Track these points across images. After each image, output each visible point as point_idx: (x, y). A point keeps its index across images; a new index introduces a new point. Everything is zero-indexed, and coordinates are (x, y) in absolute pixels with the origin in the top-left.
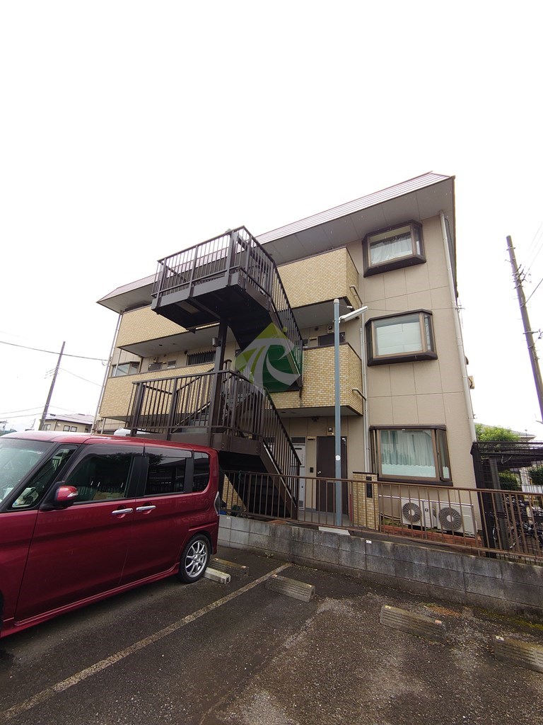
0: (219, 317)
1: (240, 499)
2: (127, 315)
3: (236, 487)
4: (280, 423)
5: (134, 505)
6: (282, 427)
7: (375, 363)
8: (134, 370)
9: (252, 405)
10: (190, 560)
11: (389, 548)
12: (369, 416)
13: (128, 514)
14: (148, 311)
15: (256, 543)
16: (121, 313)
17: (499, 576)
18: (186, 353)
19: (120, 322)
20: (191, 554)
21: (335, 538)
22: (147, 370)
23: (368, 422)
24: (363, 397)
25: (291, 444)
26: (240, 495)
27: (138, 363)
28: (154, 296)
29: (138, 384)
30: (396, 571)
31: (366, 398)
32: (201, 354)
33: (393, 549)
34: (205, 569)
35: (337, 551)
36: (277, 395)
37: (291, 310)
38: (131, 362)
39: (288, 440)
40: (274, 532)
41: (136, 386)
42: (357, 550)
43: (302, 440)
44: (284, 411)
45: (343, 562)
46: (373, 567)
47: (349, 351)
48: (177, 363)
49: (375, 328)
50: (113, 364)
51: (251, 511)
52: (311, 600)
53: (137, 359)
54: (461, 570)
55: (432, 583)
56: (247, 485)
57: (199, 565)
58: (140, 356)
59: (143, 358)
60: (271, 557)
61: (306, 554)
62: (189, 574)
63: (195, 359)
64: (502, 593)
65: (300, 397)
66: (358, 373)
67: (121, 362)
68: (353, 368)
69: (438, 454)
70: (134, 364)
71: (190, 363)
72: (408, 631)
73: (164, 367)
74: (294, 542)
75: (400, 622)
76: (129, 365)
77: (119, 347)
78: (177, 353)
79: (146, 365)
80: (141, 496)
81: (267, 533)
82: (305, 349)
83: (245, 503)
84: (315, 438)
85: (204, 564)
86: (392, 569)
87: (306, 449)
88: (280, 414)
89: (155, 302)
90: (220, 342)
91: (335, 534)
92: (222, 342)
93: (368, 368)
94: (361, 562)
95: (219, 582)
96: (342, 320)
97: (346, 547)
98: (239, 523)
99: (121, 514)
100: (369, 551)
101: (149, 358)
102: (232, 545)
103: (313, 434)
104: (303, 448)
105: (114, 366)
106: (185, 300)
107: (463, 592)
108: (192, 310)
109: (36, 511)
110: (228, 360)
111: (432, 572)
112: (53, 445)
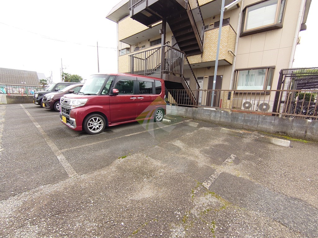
0: (162, 17)
1: (174, 100)
2: (120, 23)
3: (172, 96)
4: (192, 71)
5: (137, 97)
6: (193, 73)
7: (244, 35)
8: (128, 52)
9: (179, 63)
10: (157, 116)
11: (230, 114)
12: (235, 65)
13: (135, 99)
14: (129, 19)
15: (180, 113)
16: (117, 22)
17: (273, 122)
18: (149, 40)
19: (118, 27)
20: (157, 113)
21: (209, 111)
22: (133, 51)
23: (234, 68)
24: (234, 55)
25: (196, 81)
26: (174, 99)
27: (129, 48)
28: (130, 9)
29: (131, 56)
30: (231, 121)
31: (235, 55)
32: (156, 40)
33: (232, 114)
34: (162, 119)
35: (209, 115)
36: (191, 57)
37: (199, 7)
38: (126, 48)
39: (196, 79)
40: (187, 110)
41: (130, 57)
42: (217, 115)
43: (202, 78)
44: (194, 65)
45: (212, 118)
46: (223, 120)
47: (230, 29)
48: (146, 46)
49: (248, 12)
50: (119, 50)
51: (178, 103)
52: (197, 127)
53: (129, 46)
54: (257, 120)
55: (245, 124)
56: (177, 96)
57: (160, 117)
58: (130, 45)
59: (131, 45)
60: (186, 118)
61: (198, 116)
62: (157, 119)
63: (153, 43)
64: (272, 127)
65: (202, 57)
66: (233, 41)
67: (122, 49)
68: (231, 39)
69: (267, 80)
70: (128, 49)
71: (151, 45)
72: (229, 134)
73: (140, 49)
74: (194, 113)
75: (227, 132)
76: (126, 49)
77: (120, 41)
78: (145, 41)
79: (133, 48)
80: (138, 94)
81: (184, 110)
82: (206, 31)
83: (176, 101)
84: (208, 77)
85: (162, 117)
86: (230, 120)
87: (204, 82)
88: (192, 67)
89: (131, 12)
90: (163, 31)
91: (209, 110)
92: (164, 32)
93: (240, 38)
94: (218, 118)
95: (167, 122)
96: (226, 9)
97: (213, 114)
98: (175, 107)
99: (133, 99)
100: (222, 115)
101: (133, 45)
102: (172, 114)
103: (207, 75)
104: (202, 81)
105: (120, 51)
106: (145, 9)
107: (256, 127)
108: (148, 15)
109: (108, 96)
110: (168, 42)
111: (245, 121)
112: (108, 76)
